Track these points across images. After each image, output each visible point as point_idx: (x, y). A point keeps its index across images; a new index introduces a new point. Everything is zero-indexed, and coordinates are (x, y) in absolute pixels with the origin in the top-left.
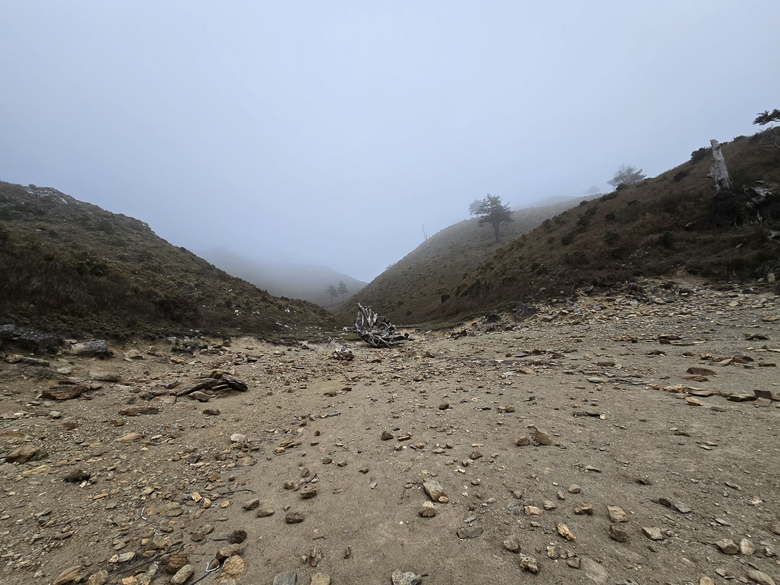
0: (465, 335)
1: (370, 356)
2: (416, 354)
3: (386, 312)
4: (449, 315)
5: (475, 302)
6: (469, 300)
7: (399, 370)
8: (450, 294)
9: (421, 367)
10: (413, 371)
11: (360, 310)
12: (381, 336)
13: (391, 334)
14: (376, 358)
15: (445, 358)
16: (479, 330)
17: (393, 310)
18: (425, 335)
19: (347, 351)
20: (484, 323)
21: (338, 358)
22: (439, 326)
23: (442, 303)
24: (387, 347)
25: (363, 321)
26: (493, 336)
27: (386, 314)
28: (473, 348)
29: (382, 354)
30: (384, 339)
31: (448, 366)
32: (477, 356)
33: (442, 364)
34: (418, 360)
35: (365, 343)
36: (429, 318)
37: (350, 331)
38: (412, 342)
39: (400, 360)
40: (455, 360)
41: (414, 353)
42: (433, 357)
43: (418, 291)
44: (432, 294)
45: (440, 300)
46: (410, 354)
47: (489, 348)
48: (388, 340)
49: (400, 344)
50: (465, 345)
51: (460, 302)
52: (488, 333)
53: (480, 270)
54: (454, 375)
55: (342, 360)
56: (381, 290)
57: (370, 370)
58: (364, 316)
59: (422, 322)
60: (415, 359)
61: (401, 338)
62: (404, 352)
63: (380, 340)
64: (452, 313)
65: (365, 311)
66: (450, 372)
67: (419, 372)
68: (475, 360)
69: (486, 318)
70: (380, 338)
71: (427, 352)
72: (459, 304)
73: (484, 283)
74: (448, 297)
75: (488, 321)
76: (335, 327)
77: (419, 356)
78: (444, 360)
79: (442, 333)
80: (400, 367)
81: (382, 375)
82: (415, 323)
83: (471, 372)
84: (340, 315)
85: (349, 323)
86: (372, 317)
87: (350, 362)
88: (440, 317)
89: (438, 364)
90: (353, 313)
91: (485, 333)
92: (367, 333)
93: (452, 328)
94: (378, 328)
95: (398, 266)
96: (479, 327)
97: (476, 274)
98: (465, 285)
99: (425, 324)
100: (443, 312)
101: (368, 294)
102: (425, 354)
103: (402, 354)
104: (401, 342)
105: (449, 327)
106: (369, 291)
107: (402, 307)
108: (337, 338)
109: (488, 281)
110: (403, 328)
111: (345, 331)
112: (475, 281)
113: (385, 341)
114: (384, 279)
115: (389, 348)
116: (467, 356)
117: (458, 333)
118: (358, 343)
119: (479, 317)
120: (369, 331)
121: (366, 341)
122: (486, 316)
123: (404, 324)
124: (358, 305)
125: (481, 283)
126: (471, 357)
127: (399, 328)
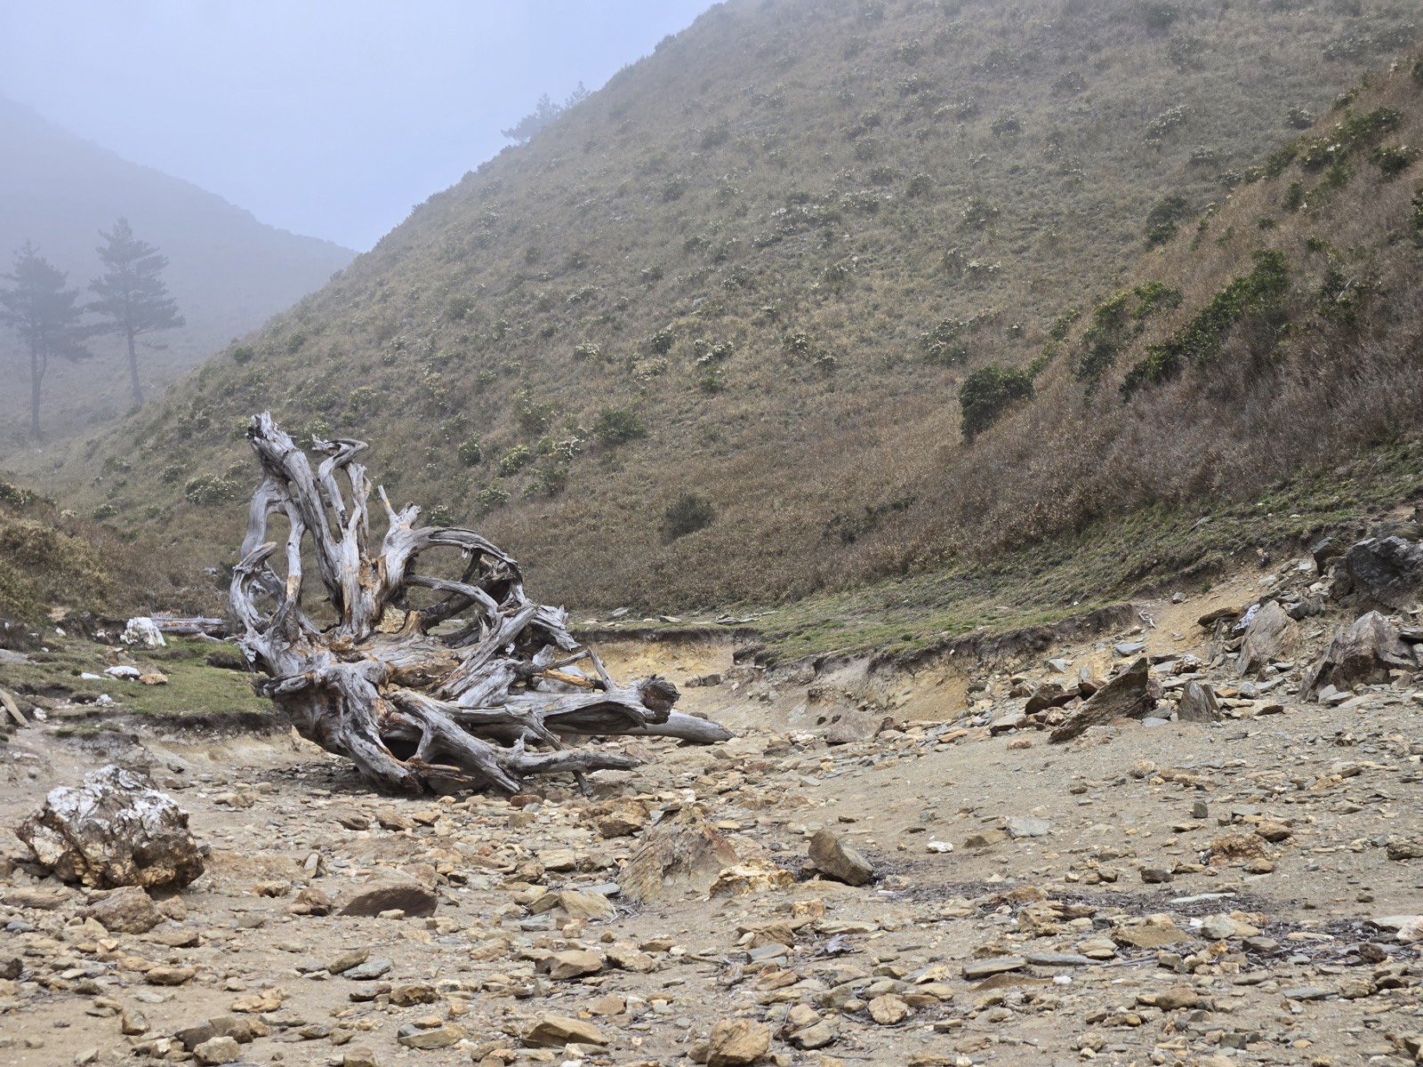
0: (1144, 706)
1: (341, 858)
2: (728, 851)
3: (497, 502)
4: (1018, 543)
5: (1238, 437)
6: (1192, 420)
7: (578, 976)
8: (1037, 368)
9: (763, 956)
10: (694, 986)
11: (276, 468)
12: (445, 696)
13: (526, 681)
14: (397, 875)
15: (969, 890)
16: (1254, 668)
17: (554, 487)
18: (813, 697)
19: (148, 809)
20: (1298, 616)
21: (68, 872)
22: (931, 627)
23: (969, 441)
24: (486, 785)
25: (295, 569)
26: (1371, 721)
27: (494, 520)
28: (1200, 812)
29: (446, 843)
30: (473, 724)
31: (983, 952)
32: (1230, 875)
33: (935, 940)
34: (744, 898)
35: (311, 752)
36: (855, 558)
37: (184, 649)
38: (699, 751)
39: (589, 894)
40: (1046, 910)
41: (710, 845)
42: (864, 879)
43: (772, 331)
44: (889, 365)
45: (951, 415)
46: (677, 847)
47: (1328, 820)
48: (499, 730)
49: (597, 764)
50: (1135, 791)
51: (1110, 436)
52: (1329, 692)
53: (1292, 175)
54: (1034, 1022)
55: (106, 882)
56: (457, 313)
57: (338, 970)
58: (309, 525)
59: (797, 597)
60: (715, 891)
61: (611, 720)
62: (630, 831)
63: (436, 729)
64: (1041, 522)
65: (317, 483)
66: (998, 1002)
67: (747, 995)
68: (1206, 908)
69: (1320, 571)
70: (434, 711)
71: (817, 841)
72: (1100, 450)
73: (1316, 283)
74: (1019, 389)
75: (1335, 596)
76: (58, 613)
77: (754, 872)
78: (958, 904)
79: (958, 688)
80: (590, 954)
81: (431, 1013)
82: (735, 597)
83: (1166, 1006)
84: (101, 516)
85: (176, 582)
86: (372, 540)
87: (174, 903)
88: (944, 558)
89: (907, 938)
90: (215, 498)
91: (1309, 692)
92: (326, 664)
93: (1033, 644)
94: (426, 625)
95: (616, 114)
96: (1258, 644)
97: (1256, 209)
98: (1161, 297)
99: (819, 607)
100: (973, 512)
101: (346, 342)
102: (804, 849)
103: (610, 850)
104: (612, 749)
105: (1017, 637)
106: (358, 316)
107: (635, 458)
108: (65, 706)
109: (1351, 272)
110: (634, 635)
111: (139, 649)
112: (1246, 268)
113: (474, 744)
114: (491, 223)
115: (505, 792)
116: (1150, 877)
117: (1085, 691)
118: (249, 750)
119: (1266, 565)
120: (340, 652)
121: (318, 734)
122: (1320, 558)
123: (639, 607)
124: (256, 431)
125: (1296, 285)
126: (1178, 884)
127: (597, 636)
